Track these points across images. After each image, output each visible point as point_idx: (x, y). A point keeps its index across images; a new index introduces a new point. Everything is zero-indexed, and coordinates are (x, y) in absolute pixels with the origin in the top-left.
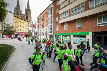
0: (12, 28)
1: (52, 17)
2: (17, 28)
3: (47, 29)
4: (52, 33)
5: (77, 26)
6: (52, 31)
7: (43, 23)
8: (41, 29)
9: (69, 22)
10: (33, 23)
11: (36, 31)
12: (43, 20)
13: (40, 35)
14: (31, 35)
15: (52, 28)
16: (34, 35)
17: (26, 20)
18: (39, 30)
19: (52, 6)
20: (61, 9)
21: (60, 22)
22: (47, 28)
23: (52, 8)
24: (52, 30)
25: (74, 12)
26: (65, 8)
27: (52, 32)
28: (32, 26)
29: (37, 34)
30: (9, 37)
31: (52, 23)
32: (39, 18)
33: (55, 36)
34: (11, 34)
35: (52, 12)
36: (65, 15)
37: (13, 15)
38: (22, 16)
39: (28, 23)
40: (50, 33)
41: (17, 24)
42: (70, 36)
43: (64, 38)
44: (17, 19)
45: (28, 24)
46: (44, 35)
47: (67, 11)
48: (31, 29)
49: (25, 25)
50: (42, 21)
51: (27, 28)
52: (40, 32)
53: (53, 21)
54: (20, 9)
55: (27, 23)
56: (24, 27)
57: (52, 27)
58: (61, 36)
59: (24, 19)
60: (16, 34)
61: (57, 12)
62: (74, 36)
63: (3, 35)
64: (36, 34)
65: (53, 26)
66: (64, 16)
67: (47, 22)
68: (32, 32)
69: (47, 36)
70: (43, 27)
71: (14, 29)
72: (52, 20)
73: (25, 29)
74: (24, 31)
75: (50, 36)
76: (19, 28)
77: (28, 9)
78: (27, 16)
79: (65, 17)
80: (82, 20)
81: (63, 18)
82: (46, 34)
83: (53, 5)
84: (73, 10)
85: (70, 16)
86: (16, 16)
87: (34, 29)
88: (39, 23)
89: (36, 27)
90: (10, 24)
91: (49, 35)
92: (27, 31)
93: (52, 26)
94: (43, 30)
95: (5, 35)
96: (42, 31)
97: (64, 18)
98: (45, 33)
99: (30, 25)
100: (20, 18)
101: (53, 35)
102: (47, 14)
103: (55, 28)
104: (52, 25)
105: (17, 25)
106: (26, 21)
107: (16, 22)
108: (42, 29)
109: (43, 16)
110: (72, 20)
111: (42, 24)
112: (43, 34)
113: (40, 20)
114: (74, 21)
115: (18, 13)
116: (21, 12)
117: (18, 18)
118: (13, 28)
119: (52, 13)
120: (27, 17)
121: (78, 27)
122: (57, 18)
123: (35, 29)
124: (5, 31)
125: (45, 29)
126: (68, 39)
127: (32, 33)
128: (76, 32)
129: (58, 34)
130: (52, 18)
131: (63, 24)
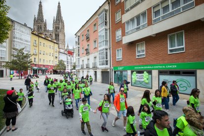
0: (27, 56)
1: (106, 30)
2: (37, 57)
3: (95, 58)
4: (108, 66)
5: (169, 48)
6: (107, 61)
7: (88, 45)
8: (83, 58)
9: (148, 40)
10: (68, 46)
11: (74, 62)
12: (88, 38)
13: (81, 71)
14: (65, 70)
15: (107, 55)
16: (70, 71)
17: (55, 41)
18: (79, 61)
19: (107, 7)
20: (128, 11)
21: (127, 40)
22: (97, 54)
23: (106, 11)
24: (107, 58)
25: (162, 15)
26: (138, 6)
27: (107, 64)
28: (66, 52)
29: (76, 68)
30: (22, 76)
31: (106, 44)
32: (79, 34)
33: (115, 72)
34: (26, 68)
35: (106, 19)
36: (138, 23)
37: (31, 31)
38: (47, 33)
39: (59, 46)
40: (104, 67)
41: (37, 48)
42: (150, 72)
43: (135, 77)
44: (36, 38)
45: (58, 49)
46: (90, 70)
47: (144, 14)
48: (64, 58)
49: (52, 51)
50: (85, 41)
51: (57, 56)
52: (81, 63)
53: (108, 39)
54: (45, 21)
55: (56, 46)
56: (51, 55)
57: (107, 53)
58: (129, 72)
59: (50, 39)
60: (35, 68)
61: (118, 19)
62: (161, 72)
63: (12, 72)
64: (74, 67)
65: (108, 51)
66: (136, 26)
67: (95, 41)
68: (66, 63)
69: (96, 72)
70: (88, 53)
71: (31, 58)
72: (106, 38)
73: (52, 58)
74: (51, 62)
75: (102, 72)
76: (41, 56)
77: (59, 20)
78: (57, 33)
79: (138, 29)
80: (183, 31)
81: (133, 32)
82: (95, 67)
83: (109, 3)
84: (160, 8)
85: (150, 23)
86: (35, 33)
87: (69, 58)
88: (79, 44)
89: (75, 55)
90: (23, 49)
91: (101, 70)
92: (56, 63)
93: (106, 49)
94: (88, 59)
95: (14, 71)
96: (86, 62)
97: (135, 30)
98: (91, 66)
99: (62, 51)
100: (43, 36)
101: (109, 70)
102: (95, 25)
103: (114, 55)
104: (108, 47)
105: (37, 51)
106: (54, 43)
107: (35, 45)
108: (85, 58)
109: (88, 31)
110: (157, 34)
111: (86, 47)
112: (88, 67)
113: (81, 38)
114: (162, 36)
115: (39, 28)
116: (45, 25)
117: (39, 37)
118: (29, 57)
119: (106, 23)
120: (57, 36)
121: (171, 51)
122: (119, 33)
123: (72, 58)
124: (14, 62)
125: (91, 57)
126: (146, 79)
127: (65, 67)
128: (166, 61)
129: (121, 68)
130: (106, 33)
131: (132, 44)
